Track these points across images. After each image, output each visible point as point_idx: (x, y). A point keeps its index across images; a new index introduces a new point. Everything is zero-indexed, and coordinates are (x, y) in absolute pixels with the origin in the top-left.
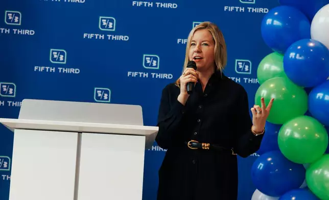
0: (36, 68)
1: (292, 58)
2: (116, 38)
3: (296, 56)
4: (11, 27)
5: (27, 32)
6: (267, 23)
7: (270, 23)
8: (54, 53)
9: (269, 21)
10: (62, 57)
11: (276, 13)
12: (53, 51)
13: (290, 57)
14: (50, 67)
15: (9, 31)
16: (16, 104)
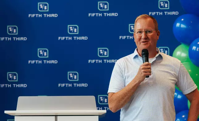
0: (29, 62)
1: (194, 50)
2: (79, 38)
3: (196, 49)
4: (12, 36)
5: (22, 39)
6: (177, 26)
7: (179, 26)
8: (40, 51)
9: (178, 25)
10: (45, 53)
11: (183, 20)
12: (39, 50)
13: (193, 49)
14: (38, 60)
15: (10, 39)
16: (18, 86)
